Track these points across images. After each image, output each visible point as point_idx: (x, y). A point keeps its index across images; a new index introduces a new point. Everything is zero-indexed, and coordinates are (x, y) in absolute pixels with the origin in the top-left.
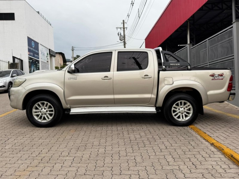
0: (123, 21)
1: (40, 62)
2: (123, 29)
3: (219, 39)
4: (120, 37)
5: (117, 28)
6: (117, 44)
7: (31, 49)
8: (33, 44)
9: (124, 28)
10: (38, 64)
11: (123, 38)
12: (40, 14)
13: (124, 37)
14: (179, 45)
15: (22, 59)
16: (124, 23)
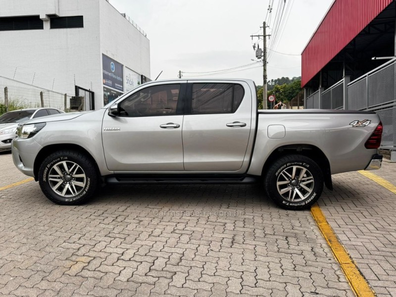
0: (264, 23)
2: (262, 37)
4: (257, 51)
5: (252, 36)
6: (251, 64)
7: (108, 76)
8: (112, 66)
9: (265, 36)
11: (263, 54)
12: (128, 19)
13: (265, 51)
15: (93, 91)
16: (264, 28)
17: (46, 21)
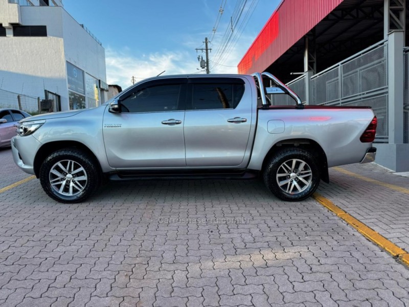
0: (206, 39)
1: (87, 100)
2: (205, 51)
3: (362, 61)
4: (201, 62)
5: (197, 49)
7: (72, 80)
8: (75, 72)
9: (207, 50)
10: (83, 102)
11: (206, 65)
12: (85, 29)
13: (207, 63)
14: (291, 74)
15: (59, 94)
16: (206, 43)
17: (10, 28)
